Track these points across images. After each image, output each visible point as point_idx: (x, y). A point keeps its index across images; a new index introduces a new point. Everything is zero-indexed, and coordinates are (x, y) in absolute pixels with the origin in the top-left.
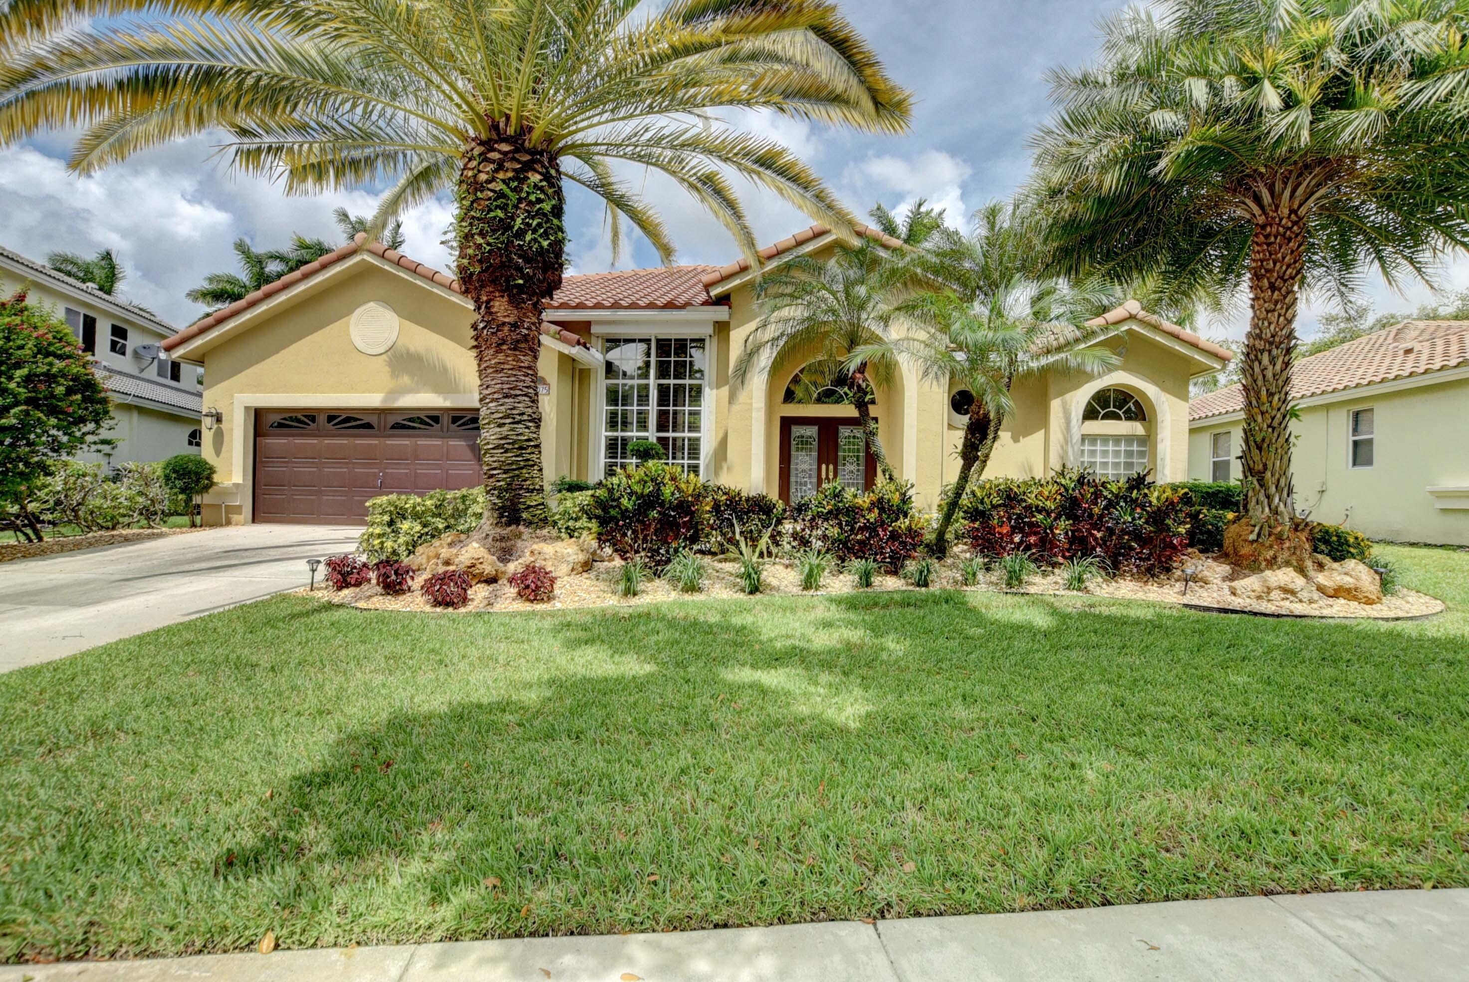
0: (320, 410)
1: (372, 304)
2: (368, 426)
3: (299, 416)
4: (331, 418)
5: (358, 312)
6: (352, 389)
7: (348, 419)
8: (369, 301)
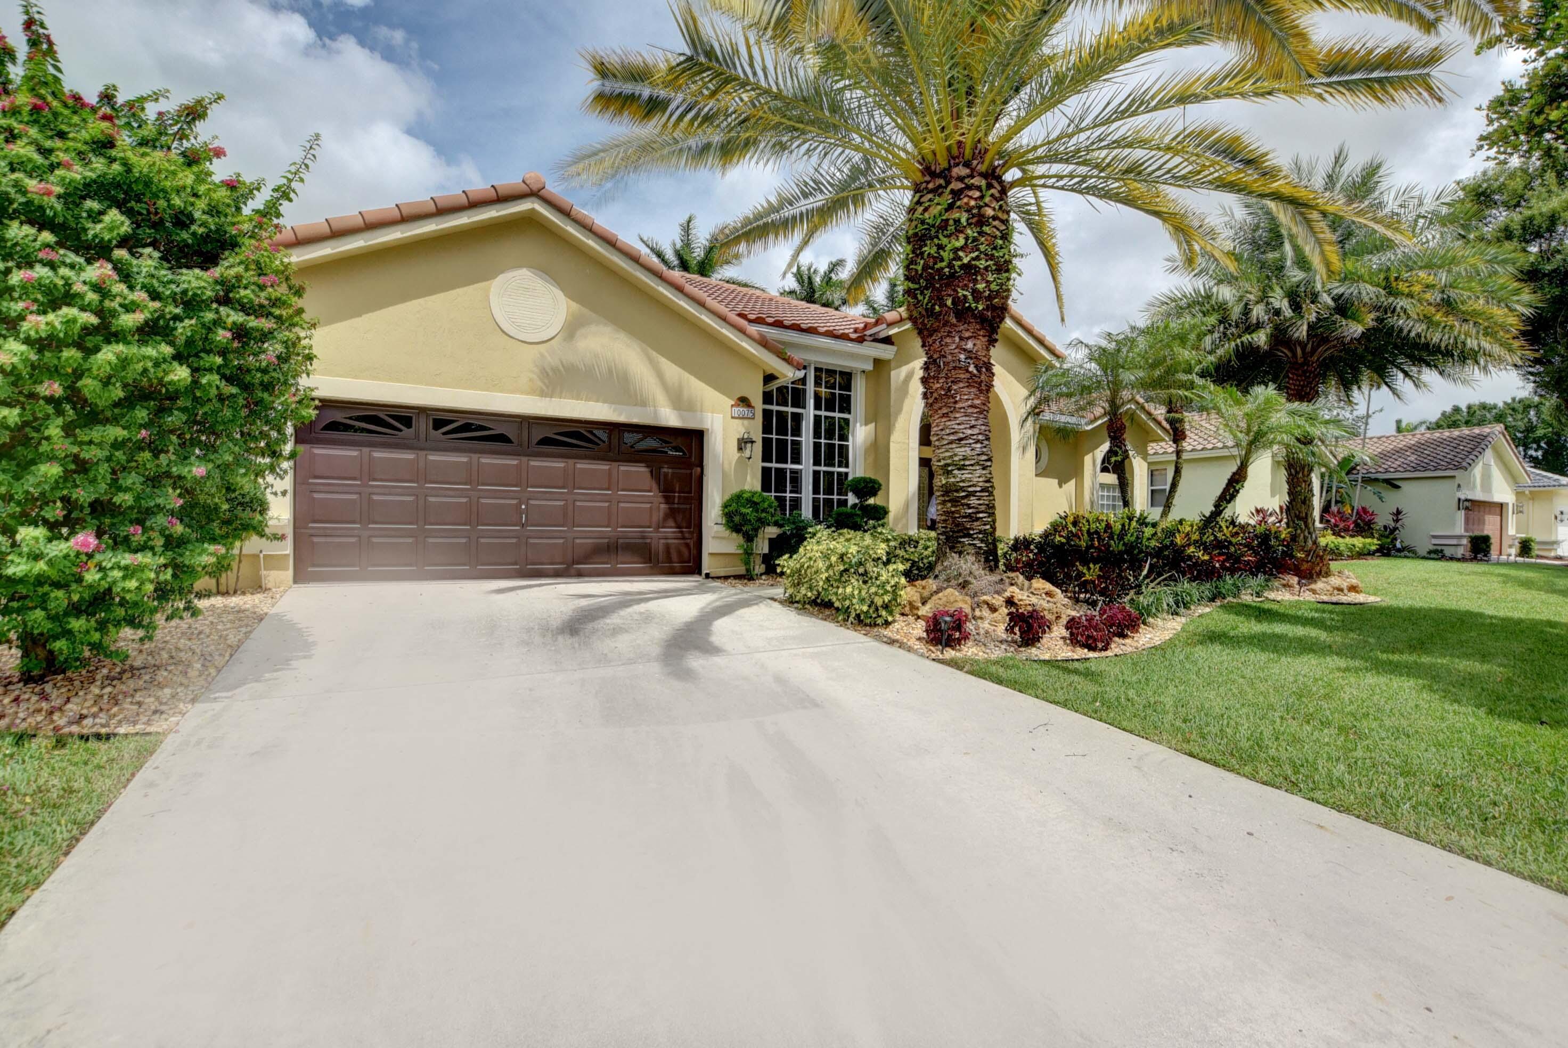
0: (422, 410)
1: (524, 272)
2: (502, 438)
3: (381, 415)
4: (439, 424)
5: (501, 278)
6: (493, 385)
7: (467, 427)
8: (521, 267)
